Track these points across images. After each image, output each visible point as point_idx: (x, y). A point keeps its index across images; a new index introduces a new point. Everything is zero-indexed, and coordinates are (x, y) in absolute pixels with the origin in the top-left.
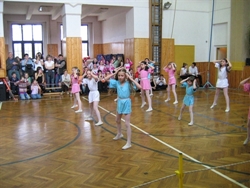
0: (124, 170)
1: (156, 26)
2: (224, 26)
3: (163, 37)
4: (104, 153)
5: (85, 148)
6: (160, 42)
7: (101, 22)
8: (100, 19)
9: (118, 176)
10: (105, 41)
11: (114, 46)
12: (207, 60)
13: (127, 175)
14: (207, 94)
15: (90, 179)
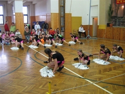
0: (44, 84)
1: (62, 6)
2: (96, 7)
3: (66, 12)
4: (34, 75)
5: (24, 72)
6: (64, 15)
7: (34, 5)
8: (34, 3)
9: (41, 87)
10: (36, 15)
11: (41, 17)
12: (88, 24)
13: (45, 86)
14: (88, 41)
15: (25, 90)
